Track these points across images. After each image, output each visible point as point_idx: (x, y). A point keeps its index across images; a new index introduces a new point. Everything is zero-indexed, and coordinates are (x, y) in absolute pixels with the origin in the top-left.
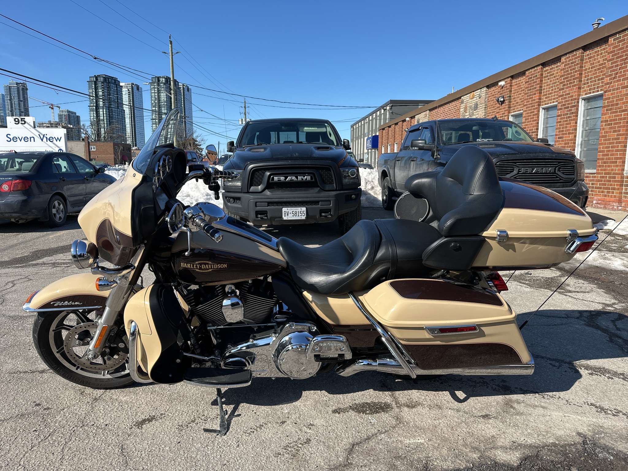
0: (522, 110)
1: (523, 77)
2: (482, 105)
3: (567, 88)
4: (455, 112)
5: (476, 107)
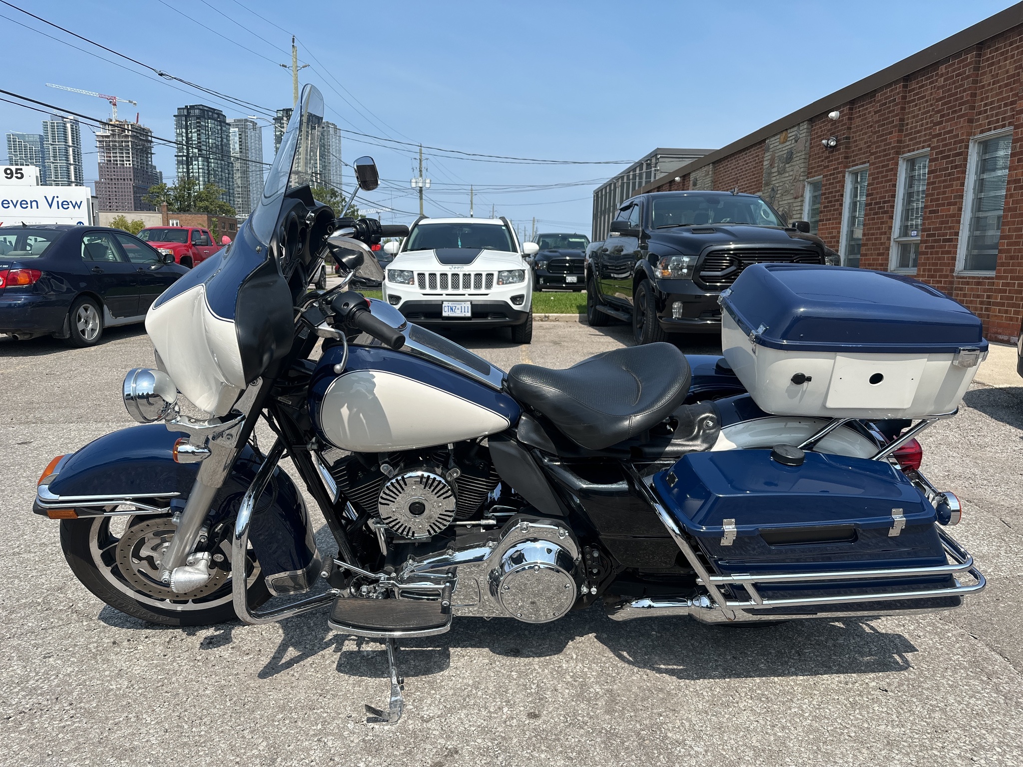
0: (868, 161)
1: (871, 102)
2: (799, 154)
3: (947, 121)
4: (754, 168)
5: (789, 158)
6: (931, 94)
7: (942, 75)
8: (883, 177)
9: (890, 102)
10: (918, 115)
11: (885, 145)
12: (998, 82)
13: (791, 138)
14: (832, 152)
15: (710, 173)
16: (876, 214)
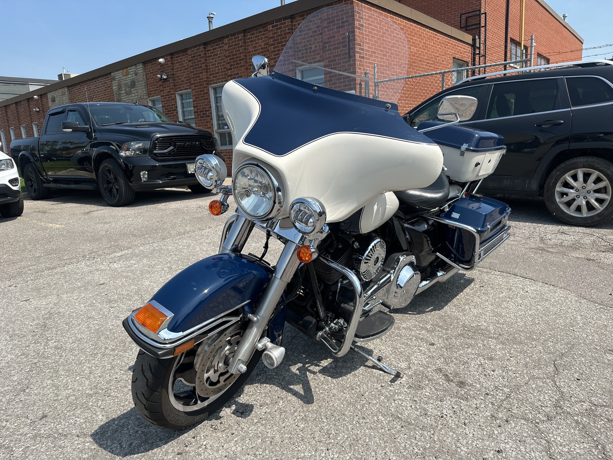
0: (190, 88)
1: (184, 55)
2: (140, 83)
3: (234, 68)
4: (105, 90)
5: (133, 84)
6: (221, 53)
7: (226, 44)
8: (202, 97)
9: (197, 56)
10: (215, 64)
11: (199, 79)
12: (257, 50)
13: (131, 73)
14: (165, 82)
15: (66, 93)
16: (202, 117)
